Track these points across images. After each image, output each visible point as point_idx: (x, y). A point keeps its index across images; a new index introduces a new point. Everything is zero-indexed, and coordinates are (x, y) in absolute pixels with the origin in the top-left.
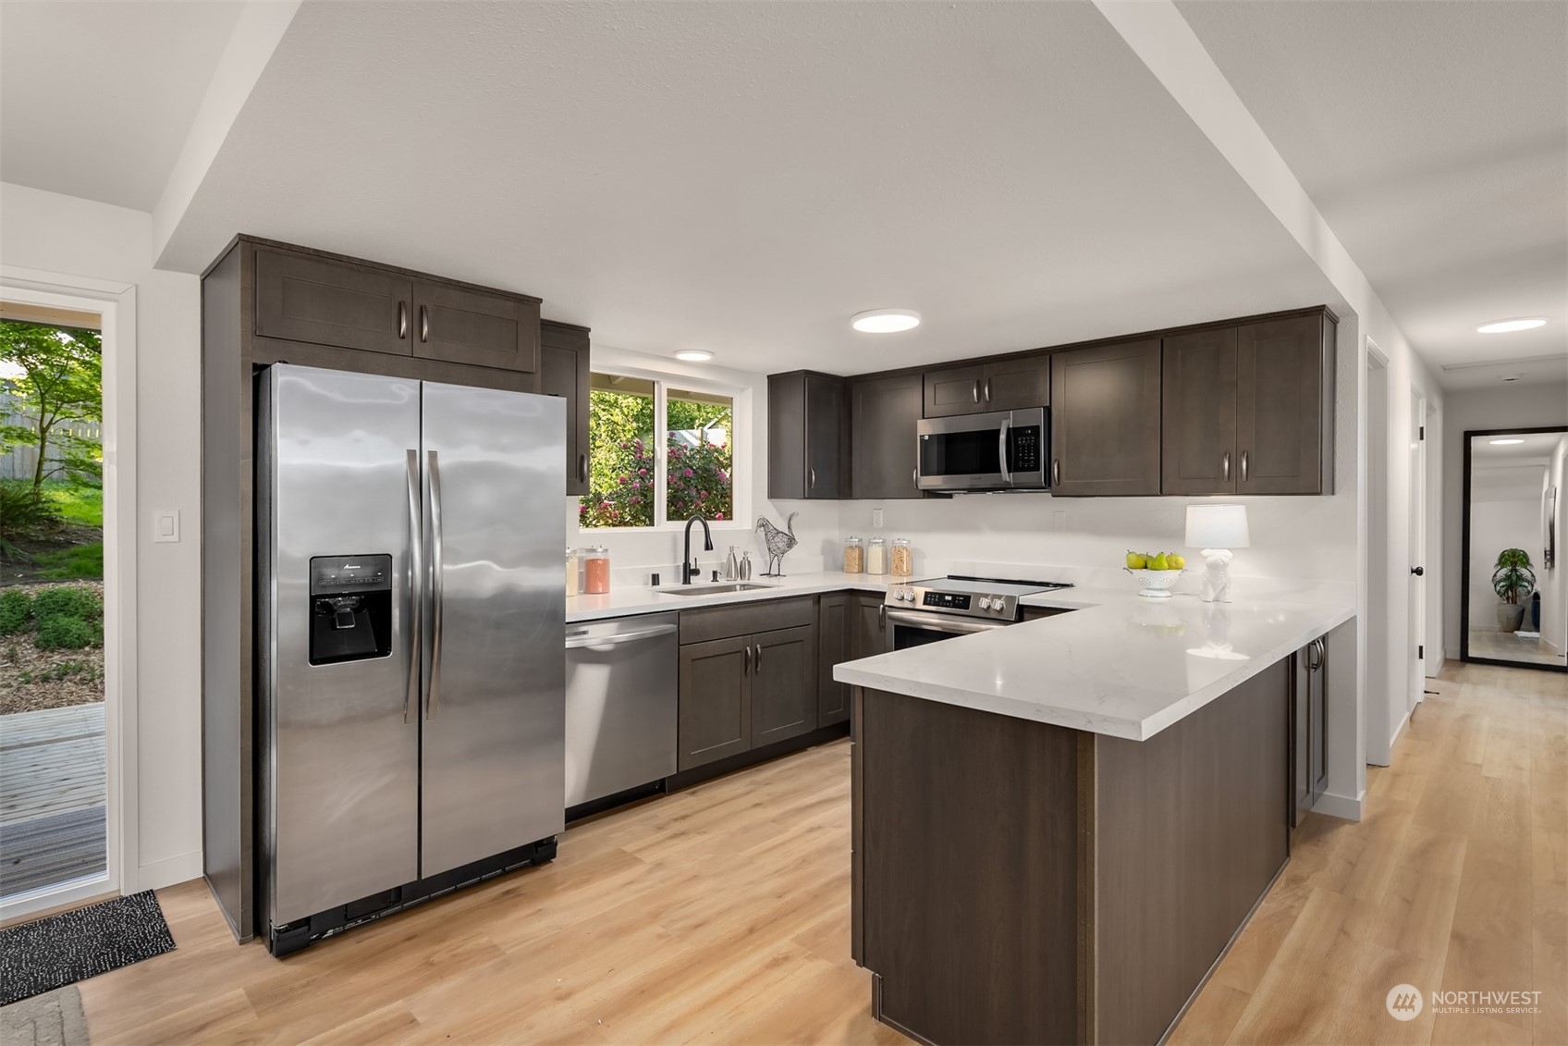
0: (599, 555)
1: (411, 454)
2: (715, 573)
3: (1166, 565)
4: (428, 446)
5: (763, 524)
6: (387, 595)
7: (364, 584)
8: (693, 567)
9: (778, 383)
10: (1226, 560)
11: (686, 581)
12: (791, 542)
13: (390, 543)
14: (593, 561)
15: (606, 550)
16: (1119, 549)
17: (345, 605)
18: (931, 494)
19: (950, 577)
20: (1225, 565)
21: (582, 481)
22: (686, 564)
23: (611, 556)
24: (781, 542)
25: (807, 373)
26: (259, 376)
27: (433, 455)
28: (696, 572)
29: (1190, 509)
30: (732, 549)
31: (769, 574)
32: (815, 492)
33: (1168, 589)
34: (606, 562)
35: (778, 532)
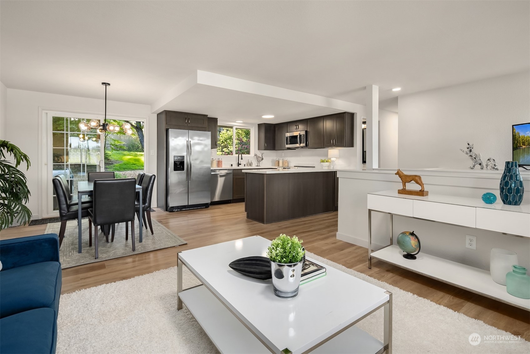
0: (220, 160)
1: (187, 141)
2: (245, 165)
3: (326, 161)
4: (190, 140)
5: (256, 155)
6: (184, 162)
7: (181, 160)
8: (240, 163)
9: (260, 125)
10: (334, 160)
11: (238, 166)
12: (262, 159)
13: (184, 154)
14: (219, 161)
15: (221, 159)
16: (319, 159)
17: (178, 163)
18: (289, 149)
19: (294, 166)
20: (334, 161)
21: (216, 146)
22: (238, 163)
23: (222, 160)
24: (260, 159)
25: (265, 123)
26: (167, 131)
27: (190, 141)
28: (240, 164)
29: (329, 150)
30: (248, 160)
31: (257, 166)
32: (266, 149)
33: (327, 166)
34: (221, 161)
35: (259, 157)
